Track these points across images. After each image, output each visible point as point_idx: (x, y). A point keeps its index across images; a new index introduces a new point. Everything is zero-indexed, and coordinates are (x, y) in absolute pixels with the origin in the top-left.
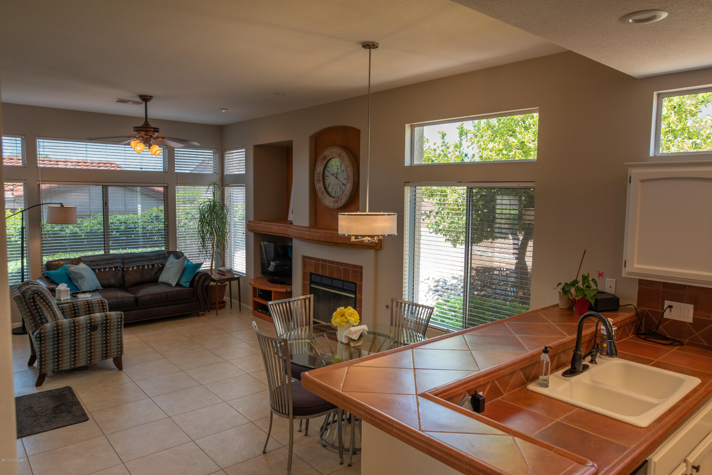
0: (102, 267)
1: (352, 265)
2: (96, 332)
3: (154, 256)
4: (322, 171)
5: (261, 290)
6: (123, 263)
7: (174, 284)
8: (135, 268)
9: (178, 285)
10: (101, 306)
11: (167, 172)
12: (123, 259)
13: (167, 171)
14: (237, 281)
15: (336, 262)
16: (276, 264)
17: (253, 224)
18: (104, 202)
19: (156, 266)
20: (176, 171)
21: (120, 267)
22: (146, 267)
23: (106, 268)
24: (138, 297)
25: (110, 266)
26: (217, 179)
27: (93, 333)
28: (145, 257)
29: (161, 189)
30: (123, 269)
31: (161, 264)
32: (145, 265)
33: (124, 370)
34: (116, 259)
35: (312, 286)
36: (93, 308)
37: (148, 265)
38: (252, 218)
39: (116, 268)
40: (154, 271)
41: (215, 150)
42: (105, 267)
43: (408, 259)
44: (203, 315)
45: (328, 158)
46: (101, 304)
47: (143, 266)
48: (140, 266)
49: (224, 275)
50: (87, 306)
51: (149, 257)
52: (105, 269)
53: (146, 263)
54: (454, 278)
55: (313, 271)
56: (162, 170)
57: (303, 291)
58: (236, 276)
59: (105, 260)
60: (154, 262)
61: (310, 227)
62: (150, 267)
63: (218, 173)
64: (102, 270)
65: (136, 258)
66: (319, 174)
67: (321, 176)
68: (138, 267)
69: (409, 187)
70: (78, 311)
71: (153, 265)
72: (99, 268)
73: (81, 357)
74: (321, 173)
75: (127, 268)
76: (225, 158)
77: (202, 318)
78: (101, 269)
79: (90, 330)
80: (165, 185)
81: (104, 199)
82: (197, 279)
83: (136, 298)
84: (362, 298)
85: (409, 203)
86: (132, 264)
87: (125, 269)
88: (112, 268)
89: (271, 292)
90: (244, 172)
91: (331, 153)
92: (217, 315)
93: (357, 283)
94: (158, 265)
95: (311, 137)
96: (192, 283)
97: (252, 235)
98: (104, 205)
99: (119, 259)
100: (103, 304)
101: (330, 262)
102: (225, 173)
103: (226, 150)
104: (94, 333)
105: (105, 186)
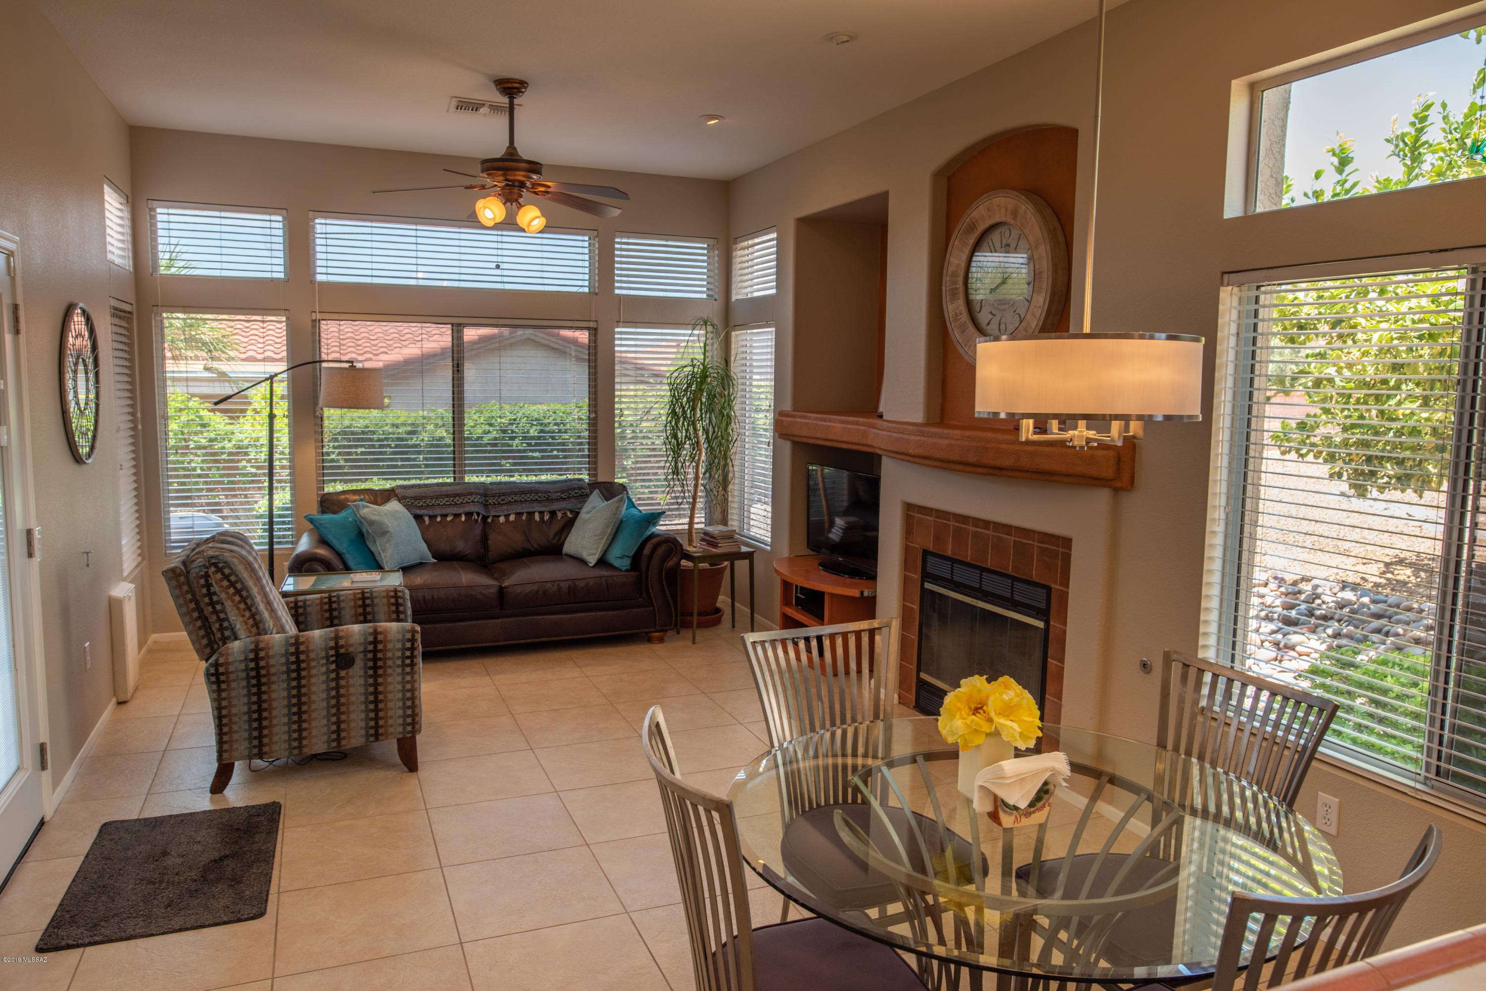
0: (438, 511)
1: (1039, 533)
2: (351, 670)
3: (556, 492)
4: (963, 265)
5: (802, 588)
6: (486, 506)
7: (592, 560)
8: (512, 518)
9: (602, 562)
10: (393, 604)
11: (597, 294)
12: (486, 495)
13: (597, 291)
14: (747, 561)
15: (995, 523)
16: (846, 523)
17: (790, 419)
18: (455, 362)
19: (559, 515)
20: (617, 292)
21: (478, 514)
22: (537, 517)
23: (446, 515)
24: (506, 587)
25: (456, 510)
26: (714, 311)
27: (343, 673)
28: (537, 492)
29: (583, 336)
30: (485, 518)
31: (571, 512)
32: (534, 513)
33: (423, 772)
34: (471, 494)
35: (927, 586)
36: (373, 609)
37: (541, 513)
38: (788, 406)
39: (469, 514)
40: (556, 527)
41: (711, 241)
42: (444, 512)
43: (1222, 523)
44: (661, 640)
45: (981, 228)
46: (393, 600)
47: (531, 514)
48: (522, 513)
49: (715, 546)
50: (360, 602)
51: (546, 492)
52: (444, 516)
53: (537, 508)
54: (1344, 586)
55: (931, 547)
56: (586, 290)
57: (904, 600)
58: (744, 549)
59: (447, 496)
60: (555, 506)
61: (927, 424)
62: (547, 517)
63: (716, 297)
64: (439, 519)
65: (516, 494)
66: (954, 274)
67: (960, 279)
68: (518, 514)
69: (1236, 290)
70: (340, 613)
71: (553, 513)
72: (431, 513)
73: (314, 732)
74: (962, 273)
75: (494, 516)
76: (734, 261)
77: (657, 647)
78: (436, 516)
79: (337, 665)
80: (592, 325)
81: (455, 355)
82: (647, 551)
83: (501, 589)
84: (1064, 632)
85: (1232, 341)
86: (505, 507)
87: (490, 520)
88: (459, 515)
89: (821, 595)
90: (773, 291)
91: (989, 210)
92: (694, 643)
93: (1053, 586)
94: (565, 514)
95: (937, 175)
96: (636, 559)
97: (787, 446)
98: (456, 369)
99: (477, 494)
100: (397, 601)
101: (977, 522)
102: (734, 297)
103: (736, 240)
104: (347, 674)
105: (459, 325)
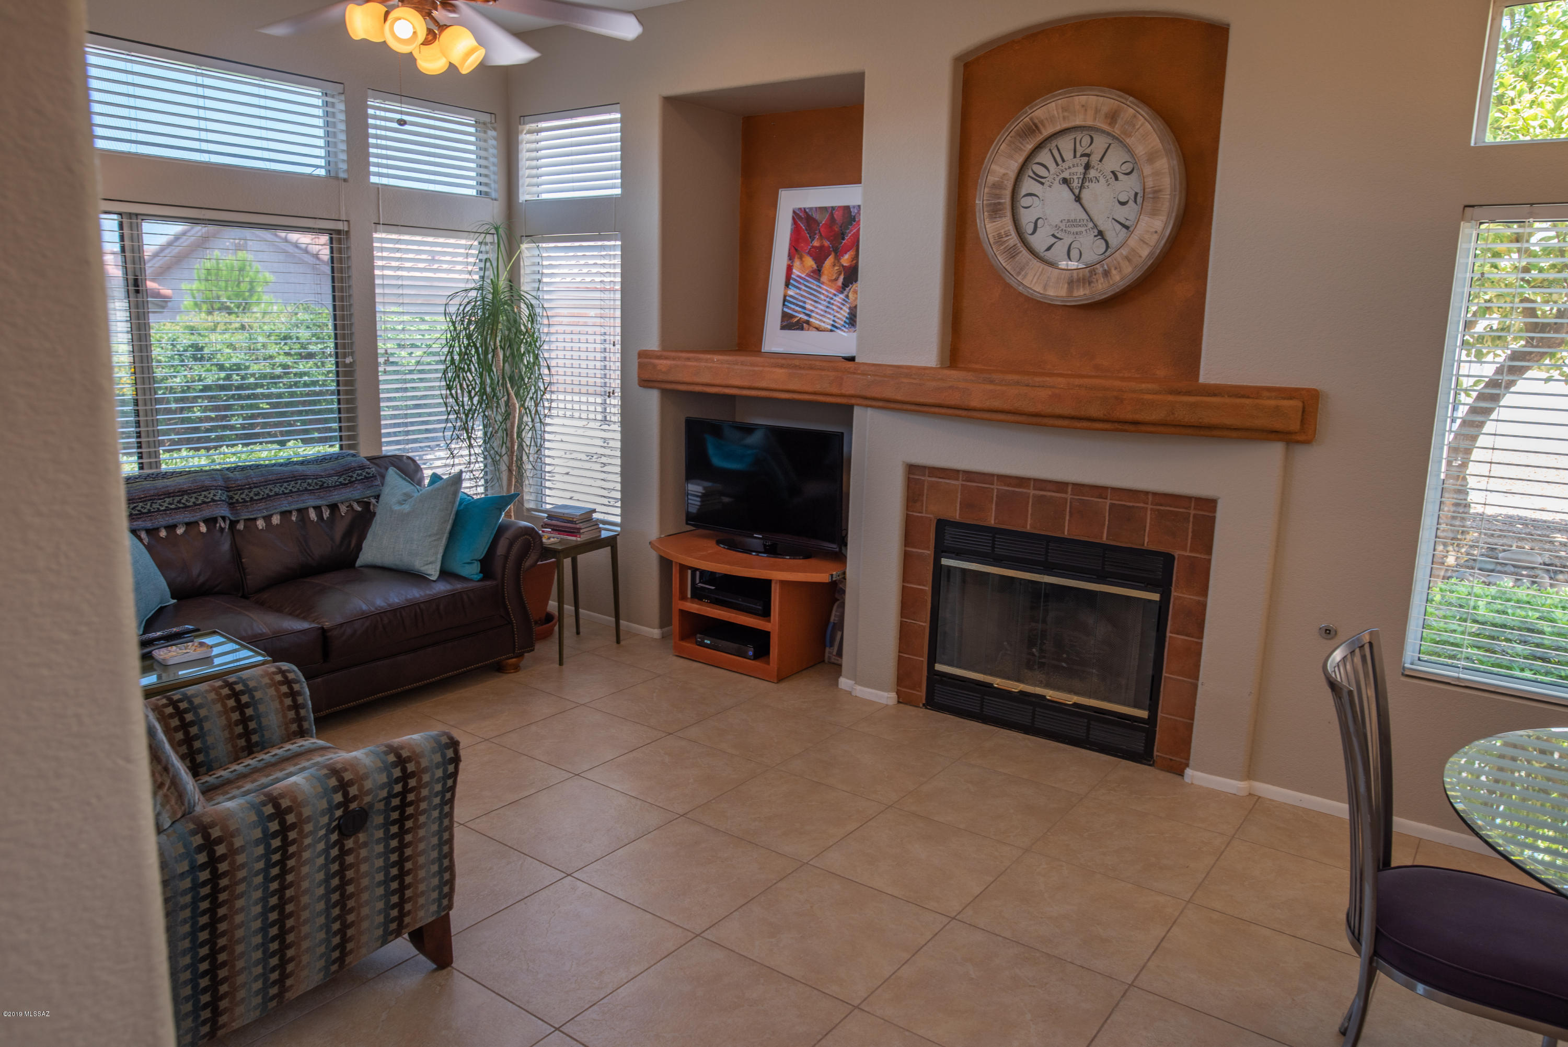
0: (162, 521)
1: (1155, 494)
3: (330, 476)
4: (1012, 175)
5: (702, 574)
6: (232, 505)
7: (433, 571)
8: (276, 520)
9: (446, 574)
11: (345, 180)
12: (227, 489)
13: (342, 175)
14: (608, 550)
17: (669, 362)
18: (131, 277)
19: (343, 509)
20: (374, 179)
21: (224, 518)
22: (313, 515)
23: (174, 526)
24: (331, 629)
25: (188, 517)
26: (493, 211)
28: (295, 478)
29: (320, 245)
30: (233, 524)
31: (358, 502)
32: (307, 508)
33: (458, 962)
34: (207, 489)
35: (945, 562)
36: (256, 709)
37: (318, 509)
38: (653, 343)
39: (211, 521)
40: (340, 528)
41: (486, 118)
42: (170, 521)
44: (517, 668)
45: (1046, 133)
46: (284, 689)
47: (302, 512)
48: (290, 512)
49: (574, 532)
51: (316, 477)
52: (171, 528)
53: (310, 501)
55: (955, 514)
56: (322, 172)
57: (904, 581)
58: (604, 534)
59: (169, 494)
60: (335, 497)
61: (941, 368)
62: (326, 514)
63: (494, 195)
64: (163, 533)
65: (275, 482)
66: (997, 186)
67: (1008, 193)
68: (285, 514)
71: (334, 507)
72: (149, 525)
74: (1009, 185)
75: (246, 520)
76: (520, 147)
77: (519, 676)
78: (157, 530)
80: (340, 226)
81: (129, 266)
82: (501, 550)
83: (323, 631)
84: (1204, 606)
86: (262, 505)
87: (241, 526)
88: (196, 523)
89: (767, 583)
90: (618, 191)
91: (1065, 109)
92: (561, 663)
93: (1177, 553)
94: (350, 506)
95: (957, 59)
96: (486, 564)
97: (653, 398)
98: (131, 288)
99: (216, 488)
101: (1041, 484)
102: (525, 195)
103: (524, 118)
105: (130, 215)
